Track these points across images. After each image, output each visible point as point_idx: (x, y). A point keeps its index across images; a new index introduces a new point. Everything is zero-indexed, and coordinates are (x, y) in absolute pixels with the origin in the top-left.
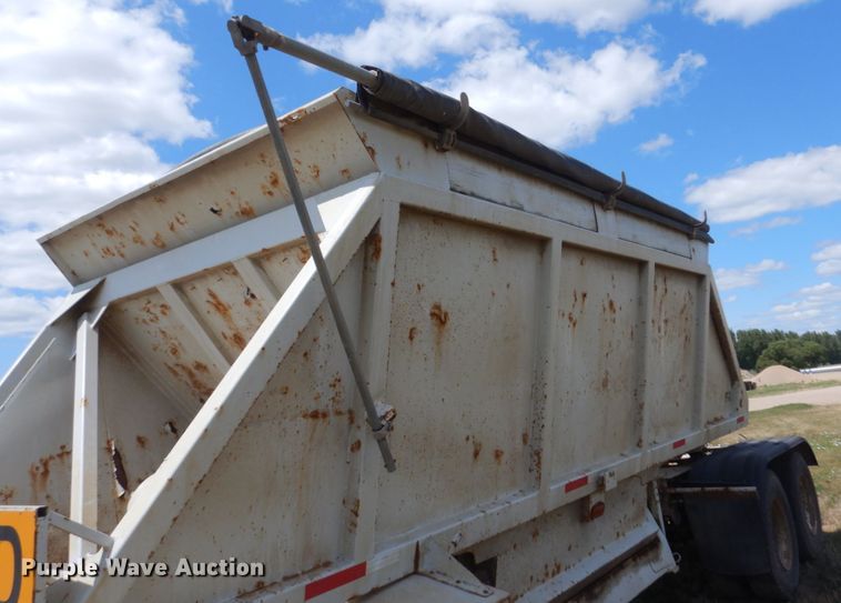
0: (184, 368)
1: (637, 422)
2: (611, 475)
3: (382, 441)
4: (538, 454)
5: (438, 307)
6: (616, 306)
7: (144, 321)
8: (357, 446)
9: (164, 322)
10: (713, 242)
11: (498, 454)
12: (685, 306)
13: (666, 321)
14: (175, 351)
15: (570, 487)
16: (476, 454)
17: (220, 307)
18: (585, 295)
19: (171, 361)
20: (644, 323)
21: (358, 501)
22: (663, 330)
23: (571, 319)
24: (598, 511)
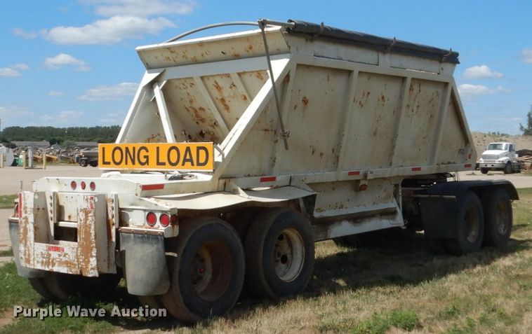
0: (193, 109)
1: (391, 154)
2: (371, 173)
3: (285, 141)
4: (338, 157)
5: (305, 98)
6: (386, 99)
7: (180, 88)
8: (276, 141)
9: (190, 90)
10: (459, 63)
11: (321, 154)
12: (433, 99)
13: (418, 107)
14: (191, 102)
15: (351, 174)
16: (313, 152)
17: (218, 87)
18: (369, 93)
19: (188, 105)
20: (401, 107)
21: (275, 159)
22: (415, 112)
23: (360, 103)
24: (364, 188)
